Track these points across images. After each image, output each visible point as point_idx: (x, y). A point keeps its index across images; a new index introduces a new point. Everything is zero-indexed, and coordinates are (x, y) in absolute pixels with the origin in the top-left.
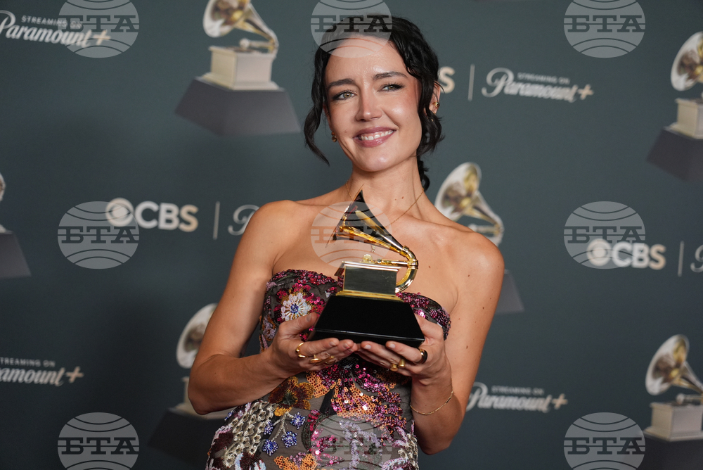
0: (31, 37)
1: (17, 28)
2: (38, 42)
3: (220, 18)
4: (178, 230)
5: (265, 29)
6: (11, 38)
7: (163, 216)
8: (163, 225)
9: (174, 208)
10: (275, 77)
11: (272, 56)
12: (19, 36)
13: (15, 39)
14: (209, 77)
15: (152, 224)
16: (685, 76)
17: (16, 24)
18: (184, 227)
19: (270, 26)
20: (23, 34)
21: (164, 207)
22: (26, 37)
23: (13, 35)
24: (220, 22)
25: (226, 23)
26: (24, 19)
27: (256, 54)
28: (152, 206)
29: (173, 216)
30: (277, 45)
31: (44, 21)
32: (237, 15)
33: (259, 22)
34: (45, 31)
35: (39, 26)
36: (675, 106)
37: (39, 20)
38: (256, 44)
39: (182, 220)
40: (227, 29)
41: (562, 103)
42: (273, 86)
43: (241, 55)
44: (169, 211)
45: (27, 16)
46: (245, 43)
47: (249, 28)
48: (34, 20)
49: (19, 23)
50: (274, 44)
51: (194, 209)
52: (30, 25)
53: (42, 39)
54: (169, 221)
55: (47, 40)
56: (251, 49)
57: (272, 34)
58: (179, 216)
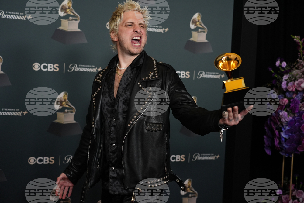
0: (9, 18)
1: (5, 15)
2: (11, 19)
3: (63, 11)
4: (53, 71)
5: (76, 14)
6: (3, 18)
7: (49, 67)
8: (49, 70)
9: (52, 65)
10: (79, 28)
11: (78, 21)
12: (5, 17)
13: (4, 18)
14: (61, 28)
15: (46, 70)
16: (194, 25)
17: (4, 14)
18: (55, 70)
19: (77, 13)
20: (7, 16)
21: (49, 65)
22: (7, 17)
23: (4, 17)
24: (63, 12)
25: (65, 13)
26: (7, 12)
27: (74, 21)
28: (46, 65)
29: (52, 67)
30: (80, 18)
31: (12, 13)
32: (68, 10)
33: (74, 12)
34: (13, 16)
35: (11, 14)
36: (191, 33)
37: (11, 13)
38: (74, 18)
39: (54, 68)
40: (65, 14)
41: (160, 33)
42: (79, 30)
43: (69, 21)
44: (51, 66)
45: (7, 11)
46: (71, 18)
47: (72, 14)
48: (9, 13)
49: (5, 13)
50: (79, 18)
51: (58, 65)
52: (8, 14)
53: (12, 18)
54: (51, 69)
55: (14, 18)
56: (72, 20)
57: (78, 15)
58: (53, 67)
